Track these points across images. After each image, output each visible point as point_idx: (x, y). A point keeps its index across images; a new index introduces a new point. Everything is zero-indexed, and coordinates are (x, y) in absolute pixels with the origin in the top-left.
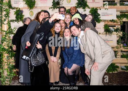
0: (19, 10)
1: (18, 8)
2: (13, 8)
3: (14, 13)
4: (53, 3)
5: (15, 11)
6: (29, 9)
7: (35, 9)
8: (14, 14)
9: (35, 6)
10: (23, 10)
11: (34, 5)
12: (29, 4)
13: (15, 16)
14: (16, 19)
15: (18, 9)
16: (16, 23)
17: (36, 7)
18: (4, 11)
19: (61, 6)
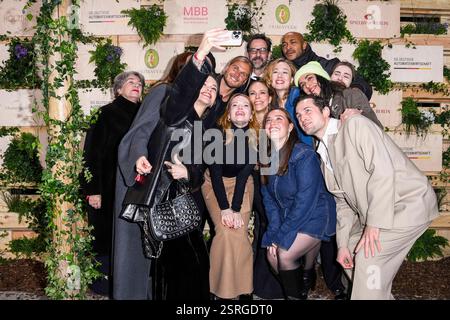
0: (106, 46)
1: (102, 39)
2: (87, 40)
3: (91, 55)
4: (226, 21)
5: (94, 49)
6: (144, 43)
7: (163, 44)
8: (89, 59)
9: (166, 31)
10: (121, 45)
11: (161, 27)
12: (143, 25)
13: (93, 66)
14: (96, 78)
15: (104, 43)
16: (97, 91)
17: (168, 35)
18: (57, 49)
19: (255, 32)
